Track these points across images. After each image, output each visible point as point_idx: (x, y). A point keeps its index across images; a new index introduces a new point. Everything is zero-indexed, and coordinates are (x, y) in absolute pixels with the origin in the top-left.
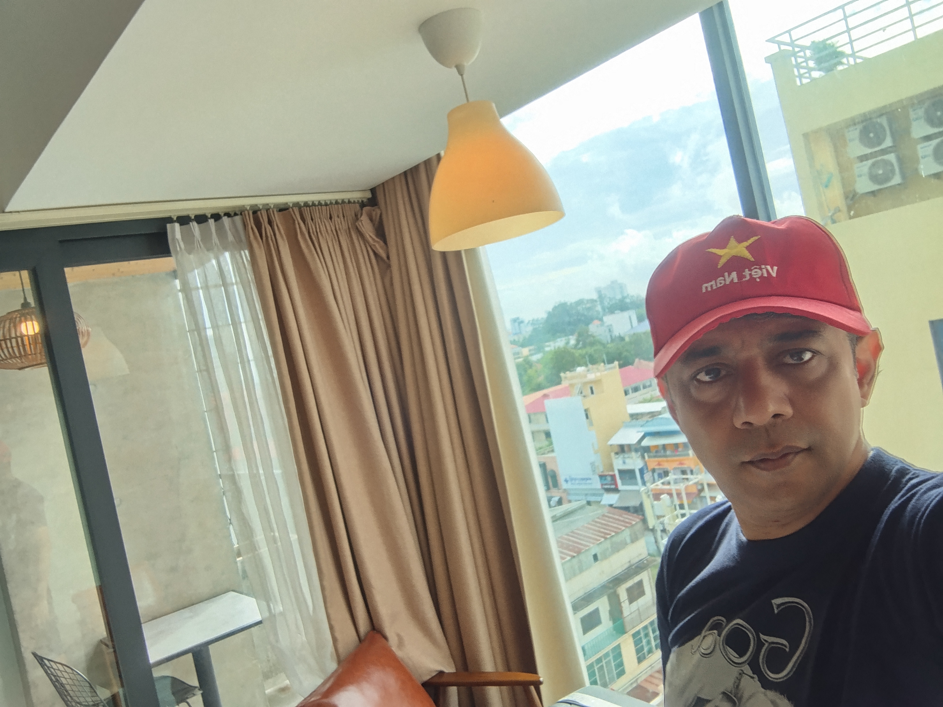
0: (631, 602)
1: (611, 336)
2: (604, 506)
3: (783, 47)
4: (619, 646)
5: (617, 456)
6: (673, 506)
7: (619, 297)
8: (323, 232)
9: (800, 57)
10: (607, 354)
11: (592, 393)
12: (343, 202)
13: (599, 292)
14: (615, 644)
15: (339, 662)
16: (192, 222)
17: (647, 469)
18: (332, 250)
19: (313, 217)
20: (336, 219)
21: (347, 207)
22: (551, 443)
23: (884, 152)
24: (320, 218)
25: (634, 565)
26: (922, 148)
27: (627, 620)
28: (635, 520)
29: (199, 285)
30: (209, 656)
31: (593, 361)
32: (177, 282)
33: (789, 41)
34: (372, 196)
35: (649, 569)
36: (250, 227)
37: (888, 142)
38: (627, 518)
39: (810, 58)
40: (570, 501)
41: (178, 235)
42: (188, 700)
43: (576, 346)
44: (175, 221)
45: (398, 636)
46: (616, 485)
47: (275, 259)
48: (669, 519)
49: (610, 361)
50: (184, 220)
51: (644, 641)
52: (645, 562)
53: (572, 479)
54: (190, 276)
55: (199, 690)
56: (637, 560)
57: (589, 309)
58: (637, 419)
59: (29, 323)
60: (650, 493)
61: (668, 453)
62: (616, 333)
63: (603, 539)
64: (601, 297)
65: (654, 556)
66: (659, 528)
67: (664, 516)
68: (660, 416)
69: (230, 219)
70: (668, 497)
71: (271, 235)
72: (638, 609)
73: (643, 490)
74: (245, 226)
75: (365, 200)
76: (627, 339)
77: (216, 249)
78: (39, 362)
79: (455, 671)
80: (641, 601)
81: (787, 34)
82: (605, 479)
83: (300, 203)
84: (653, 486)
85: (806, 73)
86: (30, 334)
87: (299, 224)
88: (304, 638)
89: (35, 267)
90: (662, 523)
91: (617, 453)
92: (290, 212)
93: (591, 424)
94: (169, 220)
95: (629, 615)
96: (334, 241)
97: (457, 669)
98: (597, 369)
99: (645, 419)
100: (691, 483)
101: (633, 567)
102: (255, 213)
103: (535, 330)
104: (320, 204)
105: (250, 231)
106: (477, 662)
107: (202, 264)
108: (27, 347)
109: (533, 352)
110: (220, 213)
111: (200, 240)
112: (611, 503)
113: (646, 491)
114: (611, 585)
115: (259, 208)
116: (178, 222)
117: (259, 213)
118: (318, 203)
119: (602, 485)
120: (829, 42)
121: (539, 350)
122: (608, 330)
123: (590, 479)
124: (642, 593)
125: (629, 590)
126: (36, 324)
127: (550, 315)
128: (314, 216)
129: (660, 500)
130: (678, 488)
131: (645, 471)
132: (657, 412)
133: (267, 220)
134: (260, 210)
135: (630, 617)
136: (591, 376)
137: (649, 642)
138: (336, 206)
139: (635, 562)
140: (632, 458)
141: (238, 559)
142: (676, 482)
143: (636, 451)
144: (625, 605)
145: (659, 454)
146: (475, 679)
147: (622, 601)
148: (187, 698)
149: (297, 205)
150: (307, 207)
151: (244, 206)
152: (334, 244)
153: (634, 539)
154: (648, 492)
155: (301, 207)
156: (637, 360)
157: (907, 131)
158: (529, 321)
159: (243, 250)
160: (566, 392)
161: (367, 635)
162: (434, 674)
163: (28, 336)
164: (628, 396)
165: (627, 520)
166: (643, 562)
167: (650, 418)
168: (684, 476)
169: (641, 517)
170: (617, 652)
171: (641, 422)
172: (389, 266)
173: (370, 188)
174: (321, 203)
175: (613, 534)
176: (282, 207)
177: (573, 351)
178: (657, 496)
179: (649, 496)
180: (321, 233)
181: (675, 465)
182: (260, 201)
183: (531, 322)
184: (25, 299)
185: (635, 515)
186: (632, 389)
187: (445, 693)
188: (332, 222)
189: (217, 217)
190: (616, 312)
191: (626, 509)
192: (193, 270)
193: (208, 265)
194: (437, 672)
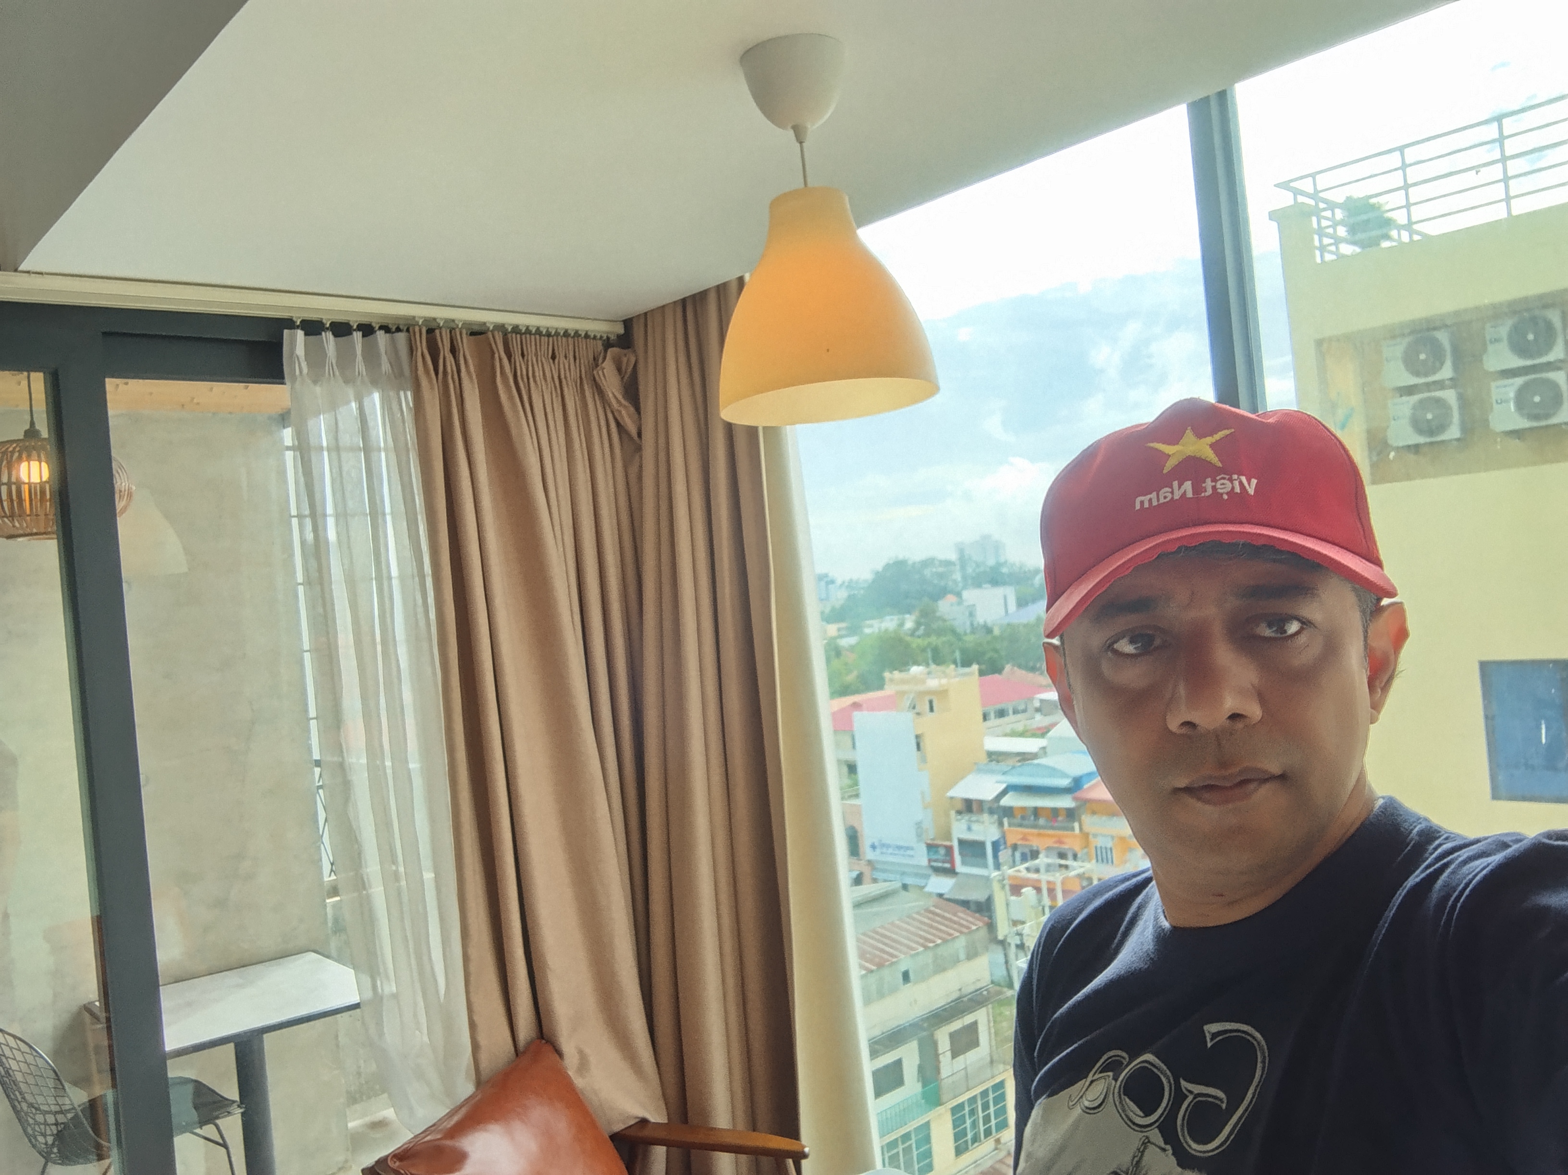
0: (955, 1054)
1: (972, 625)
2: (930, 894)
3: (1301, 199)
4: (927, 1125)
5: (959, 817)
6: (1040, 908)
7: (991, 562)
8: (538, 378)
9: (1327, 219)
10: (963, 651)
11: (932, 709)
12: (577, 334)
13: (961, 551)
14: (921, 1121)
15: (479, 1083)
16: (325, 332)
17: (1005, 843)
18: (549, 410)
19: (525, 353)
20: (562, 359)
21: (583, 343)
22: (856, 783)
23: (1440, 385)
24: (536, 355)
25: (966, 996)
26: (1497, 387)
27: (946, 1083)
28: (976, 923)
29: (325, 444)
30: (261, 1050)
31: (938, 658)
32: (287, 435)
33: (1311, 191)
34: (625, 330)
35: (990, 1006)
36: (419, 353)
37: (1446, 372)
38: (963, 919)
39: (1342, 223)
40: (875, 881)
41: (300, 350)
42: (218, 1122)
43: (913, 633)
44: (298, 327)
45: (581, 1052)
46: (952, 862)
47: (455, 411)
48: (1031, 927)
49: (966, 663)
50: (312, 328)
51: (968, 1122)
52: (985, 993)
53: (883, 845)
54: (311, 423)
55: (239, 1106)
56: (972, 988)
57: (941, 576)
58: (998, 762)
59: (35, 465)
60: (1006, 882)
61: (1042, 821)
62: (980, 619)
63: (921, 949)
64: (963, 560)
65: (999, 985)
66: (1014, 941)
67: (1023, 923)
68: (1036, 762)
69: (388, 335)
70: (1035, 891)
71: (452, 371)
72: (966, 1068)
73: (995, 877)
74: (411, 350)
75: (612, 337)
76: (996, 632)
77: (359, 382)
78: (42, 530)
79: (666, 1121)
80: (972, 1057)
81: (1311, 179)
82: (937, 852)
83: (506, 326)
84: (1011, 872)
85: (1331, 245)
86: (32, 480)
87: (500, 360)
88: (426, 1039)
89: (57, 370)
90: (1020, 934)
91: (959, 812)
92: (488, 339)
93: (924, 760)
94: (289, 323)
95: (950, 1076)
96: (554, 396)
97: (669, 1119)
98: (944, 672)
99: (1011, 762)
100: (1073, 873)
101: (965, 999)
102: (430, 331)
103: (850, 597)
104: (538, 332)
105: (420, 360)
106: (705, 1113)
107: (333, 406)
108: (27, 504)
109: (843, 632)
110: (374, 325)
111: (334, 362)
112: (943, 892)
113: (1001, 878)
114: (925, 1025)
115: (439, 324)
116: (302, 329)
117: (437, 332)
118: (536, 331)
119: (930, 861)
120: (1373, 201)
121: (853, 630)
122: (967, 613)
123: (912, 849)
124: (974, 1043)
125: (952, 1036)
126: (44, 466)
127: (879, 577)
128: (527, 349)
129: (1020, 896)
130: (1051, 879)
131: (1002, 847)
132: (1031, 753)
133: (449, 346)
134: (440, 328)
135: (950, 1080)
136: (933, 683)
137: (974, 1124)
138: (564, 339)
139: (969, 991)
140: (983, 822)
141: (328, 901)
142: (1049, 868)
143: (991, 812)
144: (945, 1059)
145: (1026, 822)
146: (700, 1138)
147: (940, 1051)
148: (217, 1118)
149: (501, 327)
150: (516, 334)
151: (414, 317)
152: (554, 400)
153: (972, 955)
154: (1003, 880)
155: (508, 333)
156: (1008, 668)
157: (1478, 358)
158: (844, 582)
159: (405, 391)
160: (890, 704)
161: (529, 1044)
162: (632, 1122)
163: (29, 484)
164: (989, 723)
165: (965, 923)
166: (981, 993)
167: (1019, 761)
168: (1063, 862)
169: (986, 919)
170: (925, 1134)
171: (1003, 766)
172: (639, 449)
173: (624, 318)
174: (542, 332)
175: (939, 941)
176: (476, 328)
177: (908, 639)
178: (1016, 889)
179: (1003, 887)
180: (535, 381)
181: (1050, 842)
182: (441, 314)
183: (846, 584)
184: (32, 423)
185: (977, 915)
186: (995, 712)
187: (646, 1156)
188: (554, 362)
189: (367, 330)
190: (984, 586)
191: (965, 904)
192: (317, 414)
193: (342, 411)
194: (637, 1120)
